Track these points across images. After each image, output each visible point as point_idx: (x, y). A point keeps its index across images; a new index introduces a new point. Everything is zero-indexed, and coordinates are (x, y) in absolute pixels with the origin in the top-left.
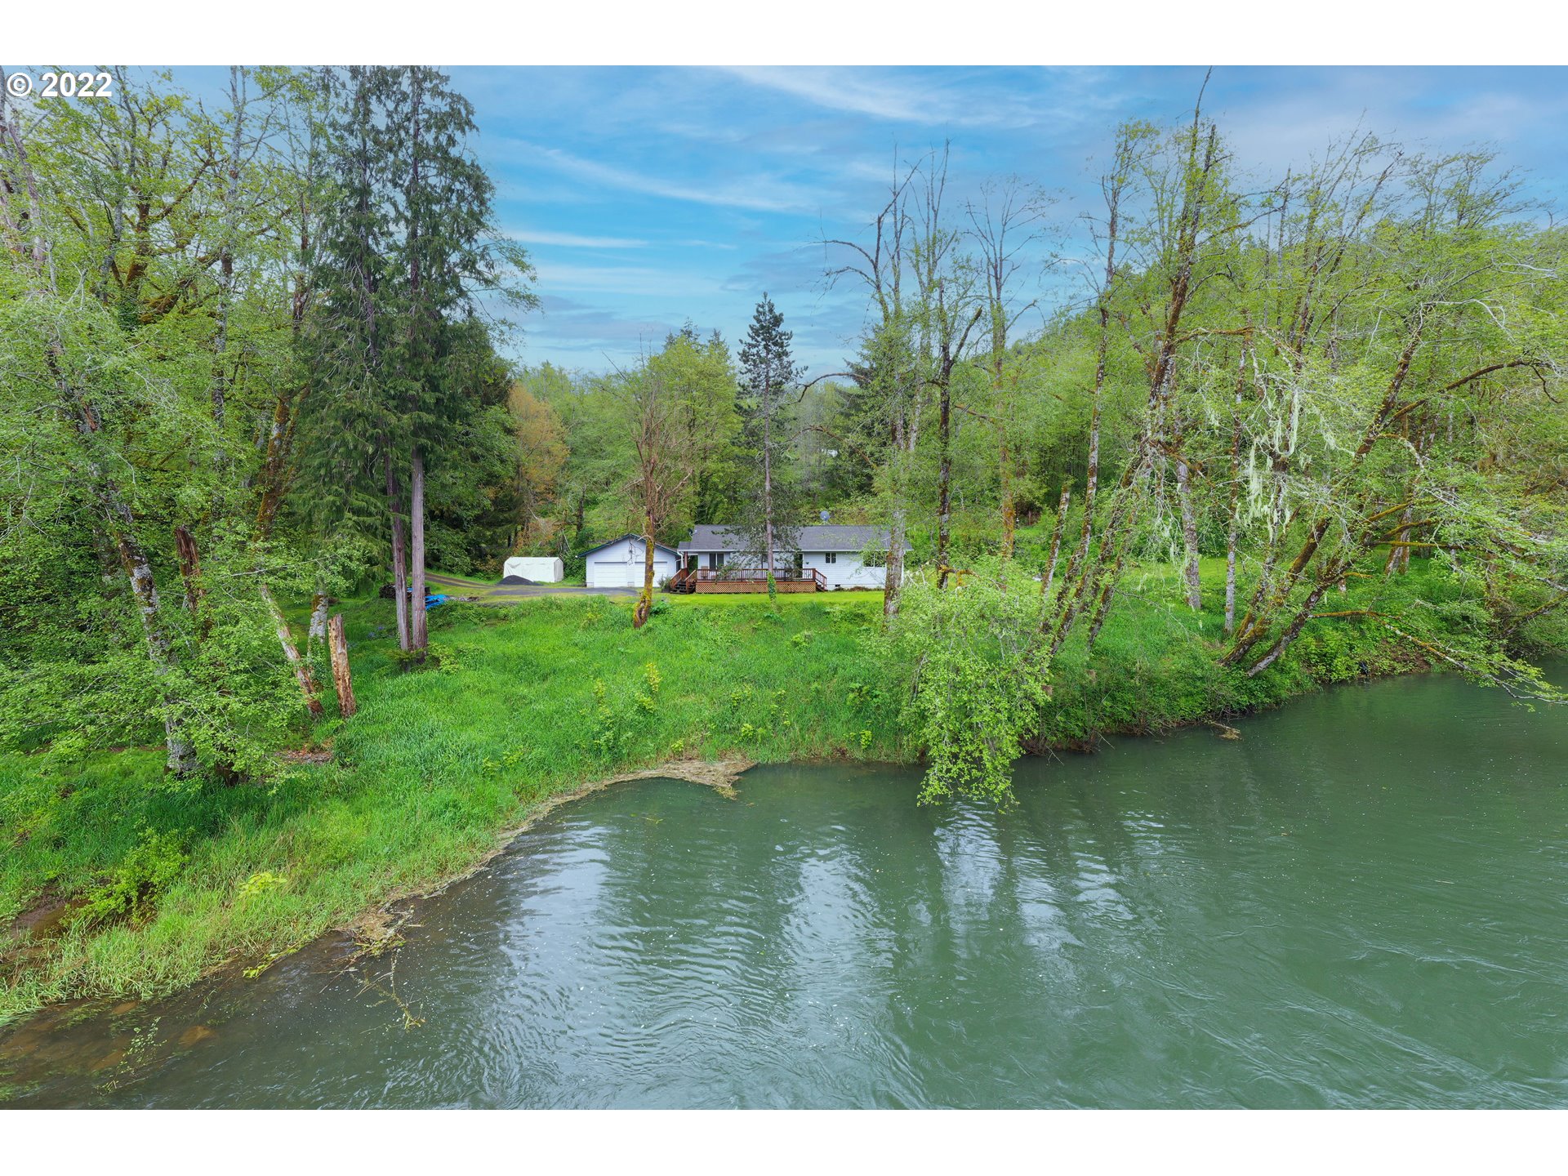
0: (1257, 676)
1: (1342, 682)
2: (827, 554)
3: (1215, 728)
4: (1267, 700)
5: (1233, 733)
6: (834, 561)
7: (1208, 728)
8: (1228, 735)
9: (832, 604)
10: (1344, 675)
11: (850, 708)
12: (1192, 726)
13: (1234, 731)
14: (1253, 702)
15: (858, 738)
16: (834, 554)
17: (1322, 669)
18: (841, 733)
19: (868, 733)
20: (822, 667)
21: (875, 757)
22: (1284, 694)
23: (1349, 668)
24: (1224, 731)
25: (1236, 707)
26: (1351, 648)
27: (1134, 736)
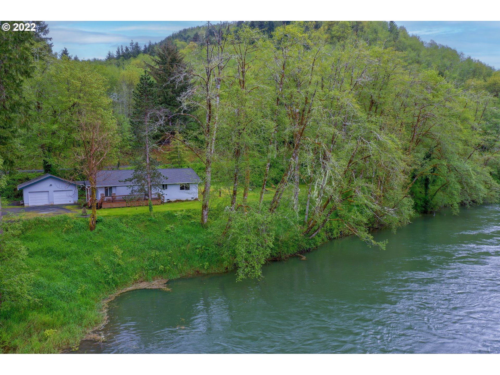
0: (312, 239)
1: (335, 238)
2: (163, 185)
3: (299, 256)
4: (314, 246)
5: (304, 258)
6: (166, 188)
7: (297, 256)
8: (303, 259)
9: (176, 211)
10: (336, 236)
11: (198, 255)
12: (293, 256)
13: (305, 257)
14: (310, 247)
15: (203, 266)
16: (166, 185)
17: (330, 234)
18: (197, 265)
19: (207, 263)
20: (183, 241)
21: (210, 272)
22: (319, 244)
23: (337, 234)
24: (302, 257)
25: (306, 249)
26: (339, 226)
27: (277, 261)
